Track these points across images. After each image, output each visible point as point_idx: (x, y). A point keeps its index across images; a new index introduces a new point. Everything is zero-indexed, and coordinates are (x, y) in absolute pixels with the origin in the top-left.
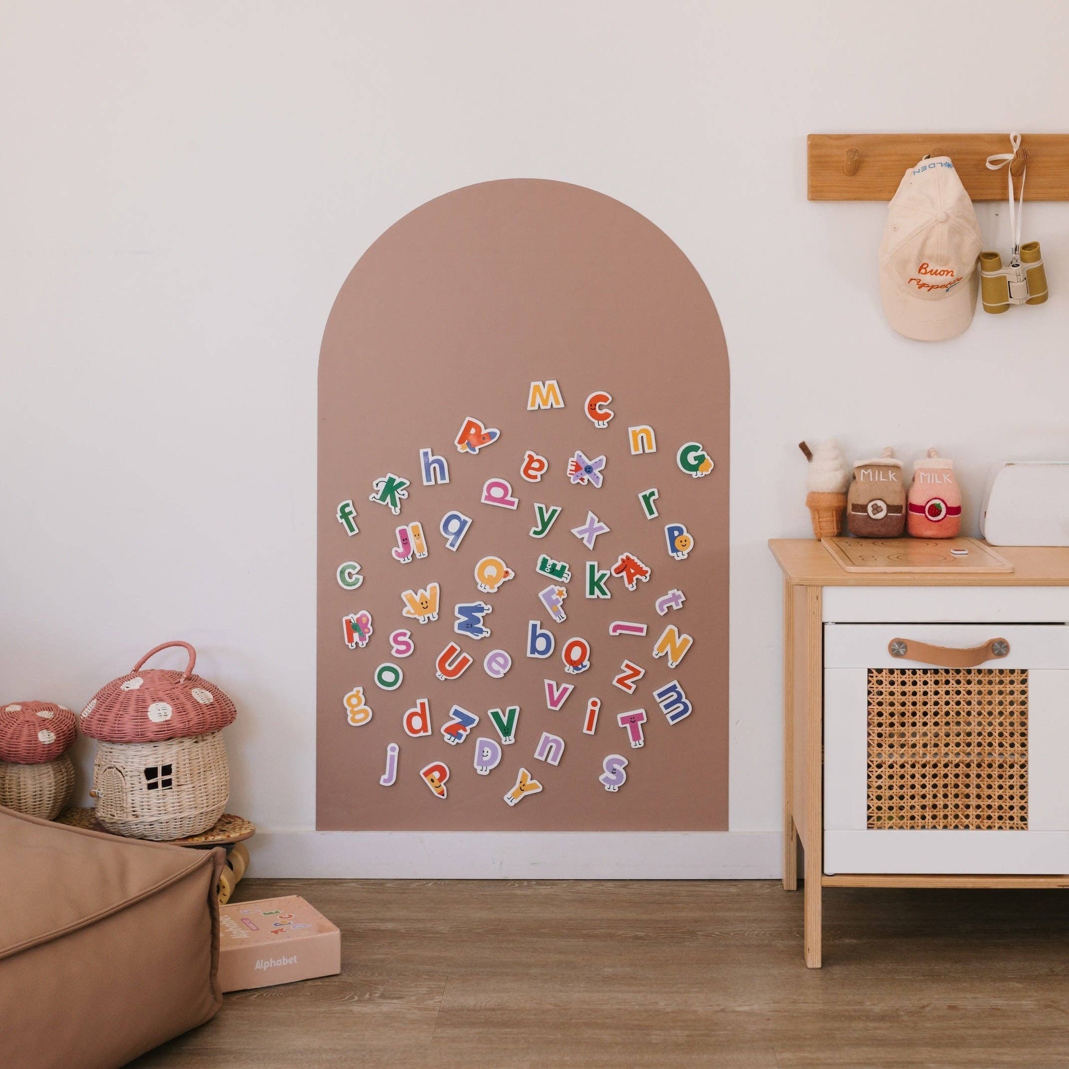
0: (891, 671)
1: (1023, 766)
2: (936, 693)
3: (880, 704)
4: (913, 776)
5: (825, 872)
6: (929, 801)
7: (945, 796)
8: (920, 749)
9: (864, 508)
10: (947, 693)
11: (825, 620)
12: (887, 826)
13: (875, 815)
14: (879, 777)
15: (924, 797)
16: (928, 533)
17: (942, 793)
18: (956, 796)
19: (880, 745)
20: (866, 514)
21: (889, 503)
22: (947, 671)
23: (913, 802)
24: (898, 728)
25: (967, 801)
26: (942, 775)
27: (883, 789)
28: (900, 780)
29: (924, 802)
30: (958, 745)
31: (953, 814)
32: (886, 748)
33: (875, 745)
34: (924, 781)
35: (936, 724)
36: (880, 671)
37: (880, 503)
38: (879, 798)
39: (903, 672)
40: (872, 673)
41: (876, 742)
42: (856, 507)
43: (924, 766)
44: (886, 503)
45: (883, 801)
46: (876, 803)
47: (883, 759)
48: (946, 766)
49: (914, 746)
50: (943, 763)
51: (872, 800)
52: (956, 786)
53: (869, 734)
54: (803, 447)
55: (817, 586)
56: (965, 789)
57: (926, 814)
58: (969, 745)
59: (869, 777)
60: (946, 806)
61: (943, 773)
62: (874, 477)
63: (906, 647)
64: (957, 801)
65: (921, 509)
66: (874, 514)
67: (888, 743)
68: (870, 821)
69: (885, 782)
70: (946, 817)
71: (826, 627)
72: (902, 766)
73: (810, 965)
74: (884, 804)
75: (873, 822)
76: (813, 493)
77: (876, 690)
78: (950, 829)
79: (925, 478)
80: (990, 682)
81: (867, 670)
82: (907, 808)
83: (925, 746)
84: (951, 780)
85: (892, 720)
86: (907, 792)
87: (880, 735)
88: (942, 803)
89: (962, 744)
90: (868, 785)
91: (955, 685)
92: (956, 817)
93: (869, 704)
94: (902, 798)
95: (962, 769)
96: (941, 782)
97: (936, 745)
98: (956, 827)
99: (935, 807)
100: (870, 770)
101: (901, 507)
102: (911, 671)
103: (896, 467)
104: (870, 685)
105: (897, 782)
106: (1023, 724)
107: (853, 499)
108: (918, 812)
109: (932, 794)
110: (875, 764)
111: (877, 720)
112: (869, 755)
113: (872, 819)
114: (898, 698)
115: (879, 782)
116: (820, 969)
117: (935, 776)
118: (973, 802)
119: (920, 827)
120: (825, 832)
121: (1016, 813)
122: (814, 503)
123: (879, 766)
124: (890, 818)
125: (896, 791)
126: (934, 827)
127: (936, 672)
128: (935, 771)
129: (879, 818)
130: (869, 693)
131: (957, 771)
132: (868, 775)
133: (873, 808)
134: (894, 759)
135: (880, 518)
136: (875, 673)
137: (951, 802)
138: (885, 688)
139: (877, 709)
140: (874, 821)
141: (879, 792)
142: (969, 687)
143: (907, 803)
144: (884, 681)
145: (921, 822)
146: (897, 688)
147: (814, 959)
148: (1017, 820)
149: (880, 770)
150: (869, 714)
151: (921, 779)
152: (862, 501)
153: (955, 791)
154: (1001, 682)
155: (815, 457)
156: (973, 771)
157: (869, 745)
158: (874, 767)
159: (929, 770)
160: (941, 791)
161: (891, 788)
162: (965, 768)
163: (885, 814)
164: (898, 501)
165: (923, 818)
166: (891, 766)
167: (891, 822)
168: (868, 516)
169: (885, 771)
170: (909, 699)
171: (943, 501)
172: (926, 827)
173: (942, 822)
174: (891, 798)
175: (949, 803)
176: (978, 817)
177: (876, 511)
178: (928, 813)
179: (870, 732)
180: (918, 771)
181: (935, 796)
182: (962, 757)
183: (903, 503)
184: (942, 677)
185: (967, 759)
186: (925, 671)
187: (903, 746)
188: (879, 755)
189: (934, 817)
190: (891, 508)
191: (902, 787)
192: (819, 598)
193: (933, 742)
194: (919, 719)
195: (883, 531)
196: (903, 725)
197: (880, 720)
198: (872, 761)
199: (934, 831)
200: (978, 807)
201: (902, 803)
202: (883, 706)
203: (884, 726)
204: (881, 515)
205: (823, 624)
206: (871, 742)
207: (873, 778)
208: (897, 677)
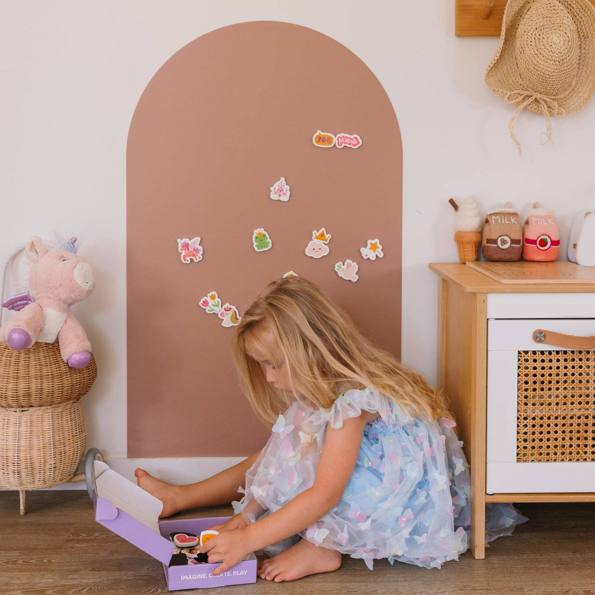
0: (534, 353)
2: (566, 367)
3: (526, 375)
4: (549, 425)
5: (487, 492)
6: (560, 443)
7: (571, 439)
8: (553, 406)
9: (495, 241)
10: (573, 367)
11: (489, 317)
12: (530, 460)
13: (522, 453)
14: (526, 426)
15: (556, 439)
16: (538, 258)
17: (568, 437)
18: (578, 439)
19: (526, 404)
20: (496, 245)
21: (512, 238)
22: (573, 352)
23: (549, 443)
24: (539, 392)
25: (586, 442)
26: (569, 424)
27: (528, 435)
28: (540, 428)
29: (556, 443)
30: (580, 403)
31: (576, 451)
32: (530, 405)
33: (523, 404)
34: (556, 429)
35: (565, 389)
36: (526, 352)
37: (506, 238)
38: (525, 440)
39: (542, 353)
40: (521, 354)
41: (523, 402)
42: (489, 241)
43: (556, 418)
44: (509, 237)
45: (528, 442)
46: (523, 444)
47: (528, 413)
48: (572, 418)
49: (550, 404)
50: (570, 416)
51: (520, 442)
52: (579, 432)
53: (518, 397)
54: (452, 202)
55: (483, 293)
56: (584, 434)
57: (557, 452)
58: (587, 403)
59: (518, 426)
60: (571, 446)
61: (569, 423)
62: (501, 220)
63: (544, 336)
64: (579, 442)
65: (534, 242)
66: (502, 245)
67: (532, 402)
68: (519, 457)
69: (529, 429)
70: (571, 453)
72: (542, 418)
73: (478, 558)
74: (529, 445)
76: (459, 232)
77: (524, 366)
78: (573, 462)
79: (536, 222)
81: (518, 352)
82: (545, 447)
83: (557, 404)
84: (575, 428)
85: (535, 386)
86: (545, 436)
87: (526, 397)
88: (569, 444)
89: (583, 403)
90: (517, 431)
91: (579, 362)
92: (578, 453)
93: (519, 375)
94: (541, 440)
95: (583, 420)
96: (567, 429)
97: (565, 404)
98: (578, 460)
99: (563, 446)
100: (519, 421)
101: (520, 240)
102: (548, 352)
103: (515, 214)
104: (520, 362)
105: (537, 429)
107: (487, 235)
108: (552, 451)
109: (561, 437)
110: (523, 417)
111: (524, 386)
112: (518, 411)
113: (520, 455)
114: (539, 371)
115: (526, 430)
116: (485, 559)
117: (564, 425)
118: (590, 442)
119: (553, 460)
120: (488, 465)
122: (459, 239)
123: (525, 419)
124: (533, 455)
125: (537, 436)
126: (563, 460)
127: (565, 352)
128: (564, 421)
129: (525, 455)
130: (519, 367)
131: (579, 421)
133: (521, 447)
134: (536, 413)
135: (506, 248)
136: (523, 354)
137: (575, 443)
138: (531, 364)
139: (524, 379)
140: (521, 456)
141: (525, 437)
142: (588, 363)
143: (545, 444)
144: (529, 359)
145: (553, 457)
146: (539, 365)
147: (479, 552)
149: (526, 421)
150: (519, 382)
151: (554, 427)
152: (493, 237)
153: (577, 435)
155: (460, 208)
156: (591, 421)
157: (518, 404)
158: (522, 419)
159: (560, 421)
160: (568, 435)
161: (534, 433)
162: (585, 419)
163: (529, 452)
164: (518, 236)
165: (555, 454)
166: (534, 419)
167: (533, 457)
168: (498, 247)
169: (530, 422)
170: (547, 372)
171: (549, 237)
172: (557, 460)
173: (568, 457)
174: (534, 440)
175: (573, 444)
176: (593, 453)
177: (503, 243)
178: (559, 451)
179: (519, 395)
180: (552, 421)
181: (564, 439)
182: (583, 412)
183: (521, 238)
184: (569, 356)
185: (587, 413)
186: (558, 352)
187: (542, 404)
188: (525, 411)
189: (563, 453)
190: (513, 241)
191: (541, 433)
192: (485, 302)
193: (563, 401)
194: (553, 386)
195: (508, 256)
196: (542, 389)
197: (527, 387)
198: (520, 415)
199: (563, 463)
200: (593, 446)
201: (541, 444)
202: (529, 377)
203: (529, 391)
204: (506, 246)
205: (488, 320)
206: (520, 402)
207: (521, 426)
208: (539, 357)
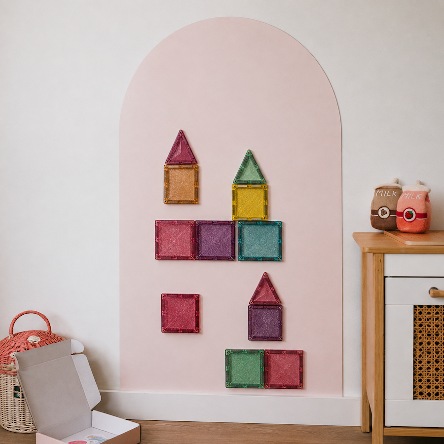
0: (429, 307)
9: (377, 212)
11: (386, 275)
13: (418, 391)
14: (421, 368)
20: (377, 215)
21: (390, 209)
33: (418, 350)
36: (421, 306)
37: (385, 209)
39: (437, 307)
40: (416, 308)
41: (419, 348)
42: (372, 211)
44: (388, 209)
46: (419, 384)
51: (416, 382)
55: (381, 253)
62: (383, 194)
66: (382, 215)
71: (386, 279)
79: (405, 196)
81: (413, 306)
135: (386, 218)
152: (375, 208)
164: (393, 208)
168: (379, 216)
171: (414, 210)
190: (390, 212)
192: (382, 261)
195: (388, 225)
204: (386, 216)
205: (385, 277)
206: (415, 348)
207: (417, 369)
208: (433, 310)
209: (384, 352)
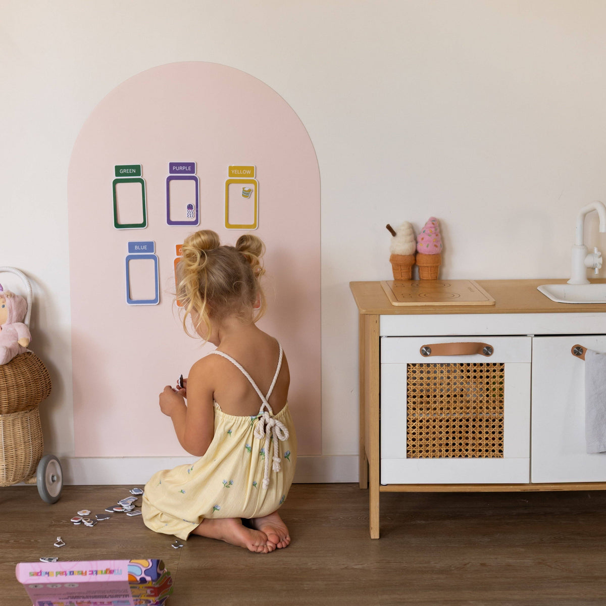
0: (421, 365)
1: (501, 420)
2: (449, 378)
3: (414, 384)
4: (434, 427)
5: (381, 483)
6: (444, 441)
7: (454, 438)
8: (438, 411)
10: (455, 378)
11: (381, 335)
12: (419, 456)
13: (412, 450)
14: (414, 427)
15: (441, 439)
17: (452, 437)
18: (460, 438)
19: (414, 409)
22: (455, 365)
23: (434, 442)
24: (425, 398)
25: (467, 441)
26: (452, 426)
27: (416, 435)
28: (426, 429)
29: (441, 442)
30: (461, 408)
31: (459, 449)
32: (418, 410)
33: (411, 409)
34: (441, 430)
35: (448, 396)
36: (414, 365)
38: (414, 440)
39: (428, 365)
40: (410, 366)
41: (412, 407)
43: (441, 421)
45: (416, 441)
46: (412, 443)
47: (416, 417)
48: (454, 420)
49: (435, 409)
50: (452, 419)
51: (410, 441)
52: (460, 432)
53: (408, 403)
55: (376, 315)
56: (465, 434)
57: (442, 449)
58: (468, 408)
59: (408, 427)
60: (454, 444)
63: (430, 349)
64: (461, 441)
67: (419, 407)
68: (408, 453)
69: (417, 430)
70: (454, 450)
71: (382, 339)
72: (428, 421)
73: (372, 537)
74: (417, 443)
75: (411, 454)
77: (412, 376)
78: (457, 458)
80: (481, 371)
81: (407, 364)
82: (431, 445)
83: (442, 409)
84: (457, 429)
85: (422, 394)
86: (431, 436)
87: (414, 403)
88: (452, 443)
89: (464, 408)
90: (407, 432)
91: (460, 373)
92: (460, 450)
93: (408, 384)
94: (427, 439)
95: (464, 422)
96: (451, 430)
97: (448, 409)
98: (460, 456)
99: (447, 444)
100: (408, 423)
102: (433, 365)
104: (409, 373)
105: (424, 430)
106: (501, 395)
108: (437, 448)
109: (445, 437)
110: (412, 420)
111: (412, 394)
112: (408, 415)
113: (410, 452)
114: (425, 381)
115: (414, 431)
116: (379, 539)
117: (447, 427)
118: (470, 441)
119: (438, 457)
120: (382, 460)
121: (496, 448)
123: (414, 421)
124: (421, 452)
125: (424, 435)
126: (447, 456)
127: (448, 365)
128: (447, 424)
129: (414, 452)
130: (408, 378)
131: (461, 423)
132: (407, 426)
133: (410, 446)
134: (423, 417)
136: (412, 366)
137: (457, 442)
138: (418, 375)
139: (412, 387)
141: (414, 436)
142: (468, 374)
143: (431, 442)
144: (417, 371)
145: (439, 454)
146: (424, 375)
147: (375, 534)
148: (497, 452)
149: (415, 423)
150: (408, 390)
151: (439, 428)
153: (459, 435)
154: (488, 371)
156: (471, 423)
157: (408, 408)
159: (444, 423)
160: (451, 435)
161: (421, 434)
162: (466, 422)
163: (417, 449)
165: (440, 451)
166: (421, 421)
167: (421, 454)
169: (418, 424)
170: (432, 381)
172: (442, 457)
173: (452, 454)
174: (421, 440)
175: (455, 442)
176: (473, 450)
179: (409, 401)
180: (437, 424)
181: (447, 438)
182: (464, 415)
184: (452, 368)
185: (467, 416)
186: (442, 365)
187: (428, 409)
188: (413, 414)
189: (447, 451)
191: (427, 433)
192: (378, 322)
193: (446, 407)
194: (438, 393)
196: (428, 396)
197: (415, 394)
198: (410, 418)
199: (447, 459)
200: (473, 445)
201: (427, 443)
202: (417, 386)
203: (417, 397)
205: (380, 337)
207: (410, 428)
208: (424, 368)
209: (380, 411)
